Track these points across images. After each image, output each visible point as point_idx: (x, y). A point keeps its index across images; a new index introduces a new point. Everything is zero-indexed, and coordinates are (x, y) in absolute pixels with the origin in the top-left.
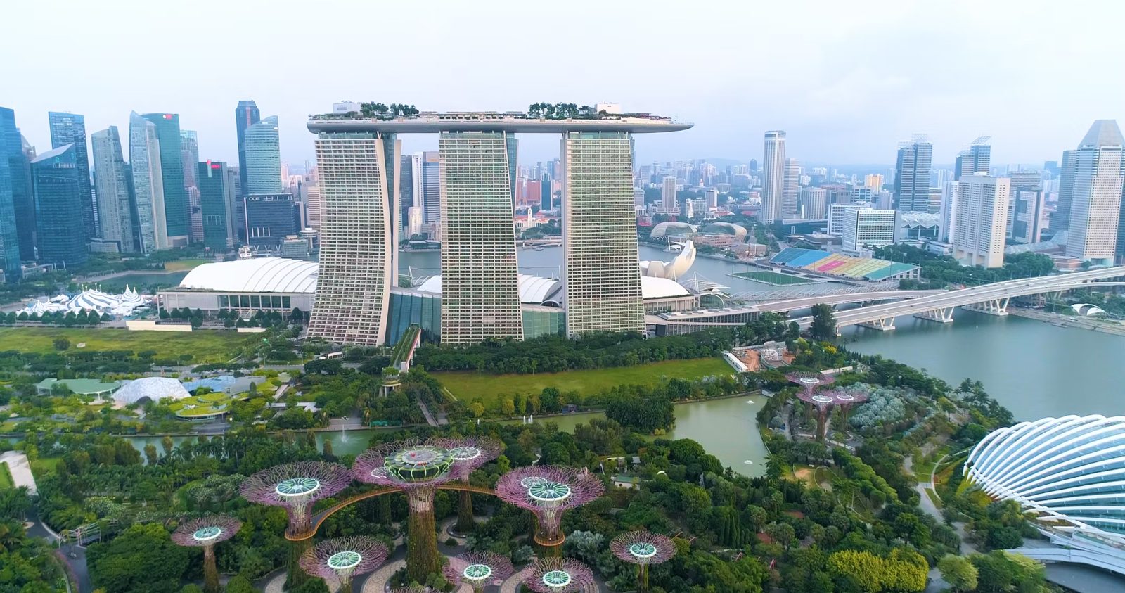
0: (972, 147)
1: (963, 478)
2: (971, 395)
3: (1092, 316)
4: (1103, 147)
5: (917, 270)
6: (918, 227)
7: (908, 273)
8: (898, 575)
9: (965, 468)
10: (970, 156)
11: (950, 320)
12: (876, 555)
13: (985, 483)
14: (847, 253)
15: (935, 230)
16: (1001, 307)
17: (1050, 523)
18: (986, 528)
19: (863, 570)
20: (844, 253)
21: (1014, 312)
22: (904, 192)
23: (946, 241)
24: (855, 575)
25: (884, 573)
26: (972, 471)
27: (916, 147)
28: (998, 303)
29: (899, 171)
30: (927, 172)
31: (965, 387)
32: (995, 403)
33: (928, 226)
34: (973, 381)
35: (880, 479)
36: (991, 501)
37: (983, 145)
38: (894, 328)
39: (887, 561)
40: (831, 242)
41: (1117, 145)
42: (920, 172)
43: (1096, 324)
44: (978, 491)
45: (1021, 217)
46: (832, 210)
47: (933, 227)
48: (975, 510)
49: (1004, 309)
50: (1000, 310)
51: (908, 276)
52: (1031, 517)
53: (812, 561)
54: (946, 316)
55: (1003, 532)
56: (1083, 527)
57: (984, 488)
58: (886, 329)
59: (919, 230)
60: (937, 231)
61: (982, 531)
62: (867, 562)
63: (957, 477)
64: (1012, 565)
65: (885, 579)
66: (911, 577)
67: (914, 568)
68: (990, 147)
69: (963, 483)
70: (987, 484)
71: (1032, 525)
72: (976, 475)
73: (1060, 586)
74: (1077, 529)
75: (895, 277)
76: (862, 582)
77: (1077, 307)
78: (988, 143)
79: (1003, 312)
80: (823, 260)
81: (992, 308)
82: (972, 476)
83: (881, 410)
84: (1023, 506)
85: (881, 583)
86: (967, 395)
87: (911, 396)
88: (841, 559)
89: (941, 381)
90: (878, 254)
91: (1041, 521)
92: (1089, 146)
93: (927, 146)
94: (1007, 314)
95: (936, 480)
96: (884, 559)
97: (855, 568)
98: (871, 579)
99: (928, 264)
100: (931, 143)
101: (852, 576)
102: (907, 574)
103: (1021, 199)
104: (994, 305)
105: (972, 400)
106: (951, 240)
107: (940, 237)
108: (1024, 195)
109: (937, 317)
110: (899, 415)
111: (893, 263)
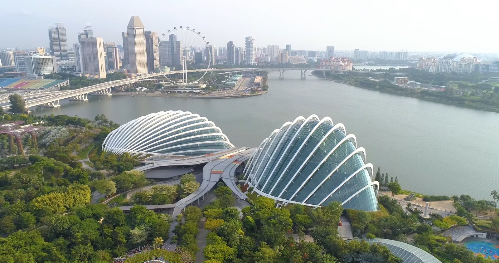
0: (84, 31)
1: (102, 152)
2: (100, 121)
3: (144, 91)
4: (136, 27)
5: (67, 82)
6: (66, 67)
7: (64, 84)
8: (74, 198)
9: (103, 147)
10: (84, 35)
11: (86, 99)
12: (60, 192)
13: (113, 150)
14: (29, 78)
15: (74, 67)
16: (109, 92)
17: (143, 158)
18: (116, 166)
19: (52, 203)
20: (28, 78)
21: (114, 94)
22: (56, 52)
23: (80, 71)
24: (48, 207)
25: (65, 200)
26: (106, 147)
27: (57, 29)
28: (107, 90)
29: (51, 41)
30: (65, 42)
31: (97, 119)
32: (112, 122)
33: (70, 66)
34: (100, 115)
35: (59, 162)
36: (117, 156)
37: (89, 30)
38: (60, 105)
39: (66, 193)
40: (20, 75)
41: (141, 27)
42: (62, 42)
43: (146, 94)
44: (110, 154)
45: (110, 60)
46: (17, 59)
47: (73, 66)
48: (110, 161)
49: (110, 93)
50: (108, 93)
51: (64, 85)
52: (135, 157)
53: (18, 209)
54: (85, 98)
55: (124, 165)
56: (156, 154)
57: (112, 152)
58: (55, 106)
59: (67, 68)
60: (75, 68)
61: (114, 168)
62: (54, 197)
63: (100, 151)
64: (130, 175)
65: (67, 203)
66: (81, 196)
67: (82, 192)
68: (92, 31)
69: (103, 154)
70: (114, 150)
71: (136, 160)
72: (108, 148)
73: (152, 179)
74: (155, 156)
75: (57, 86)
76: (53, 209)
77: (138, 89)
78: (90, 29)
79: (110, 94)
80: (16, 83)
81: (105, 93)
82: (106, 149)
83: (56, 134)
84: (131, 154)
85: (65, 206)
86: (99, 122)
87: (72, 127)
88: (37, 201)
89: (86, 119)
90: (47, 77)
91: (139, 158)
92: (131, 27)
93: (63, 29)
94: (111, 95)
95: (89, 157)
96: (64, 192)
97: (47, 203)
98: (59, 206)
99: (72, 79)
100: (65, 28)
101: (46, 208)
102: (79, 196)
103: (109, 52)
104: (106, 91)
105: (101, 123)
106: (82, 70)
107: (77, 70)
108: (110, 50)
109: (80, 99)
110: (66, 135)
111: (55, 80)
